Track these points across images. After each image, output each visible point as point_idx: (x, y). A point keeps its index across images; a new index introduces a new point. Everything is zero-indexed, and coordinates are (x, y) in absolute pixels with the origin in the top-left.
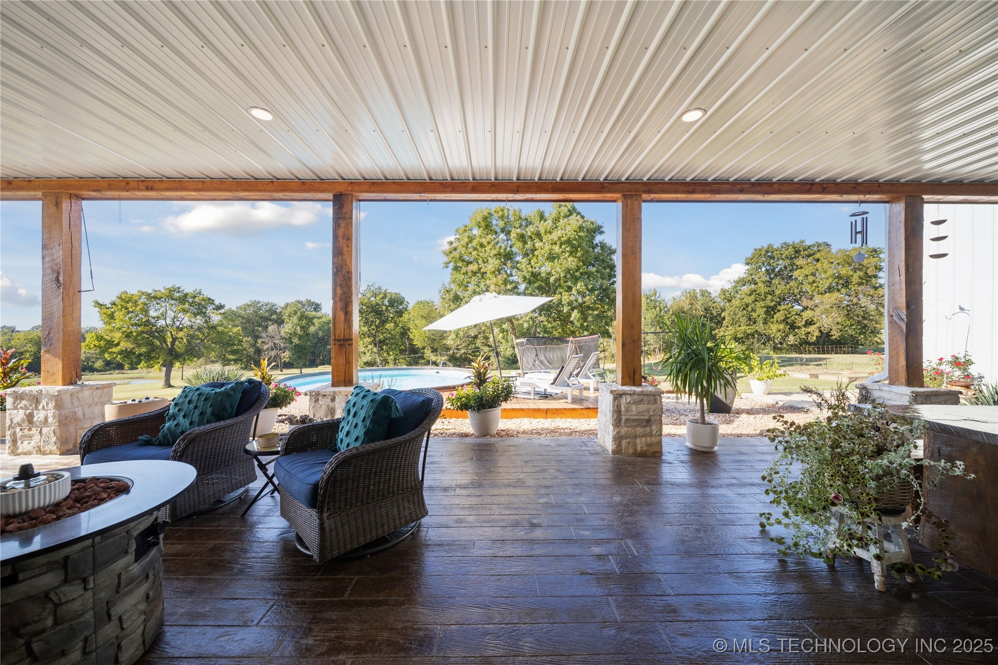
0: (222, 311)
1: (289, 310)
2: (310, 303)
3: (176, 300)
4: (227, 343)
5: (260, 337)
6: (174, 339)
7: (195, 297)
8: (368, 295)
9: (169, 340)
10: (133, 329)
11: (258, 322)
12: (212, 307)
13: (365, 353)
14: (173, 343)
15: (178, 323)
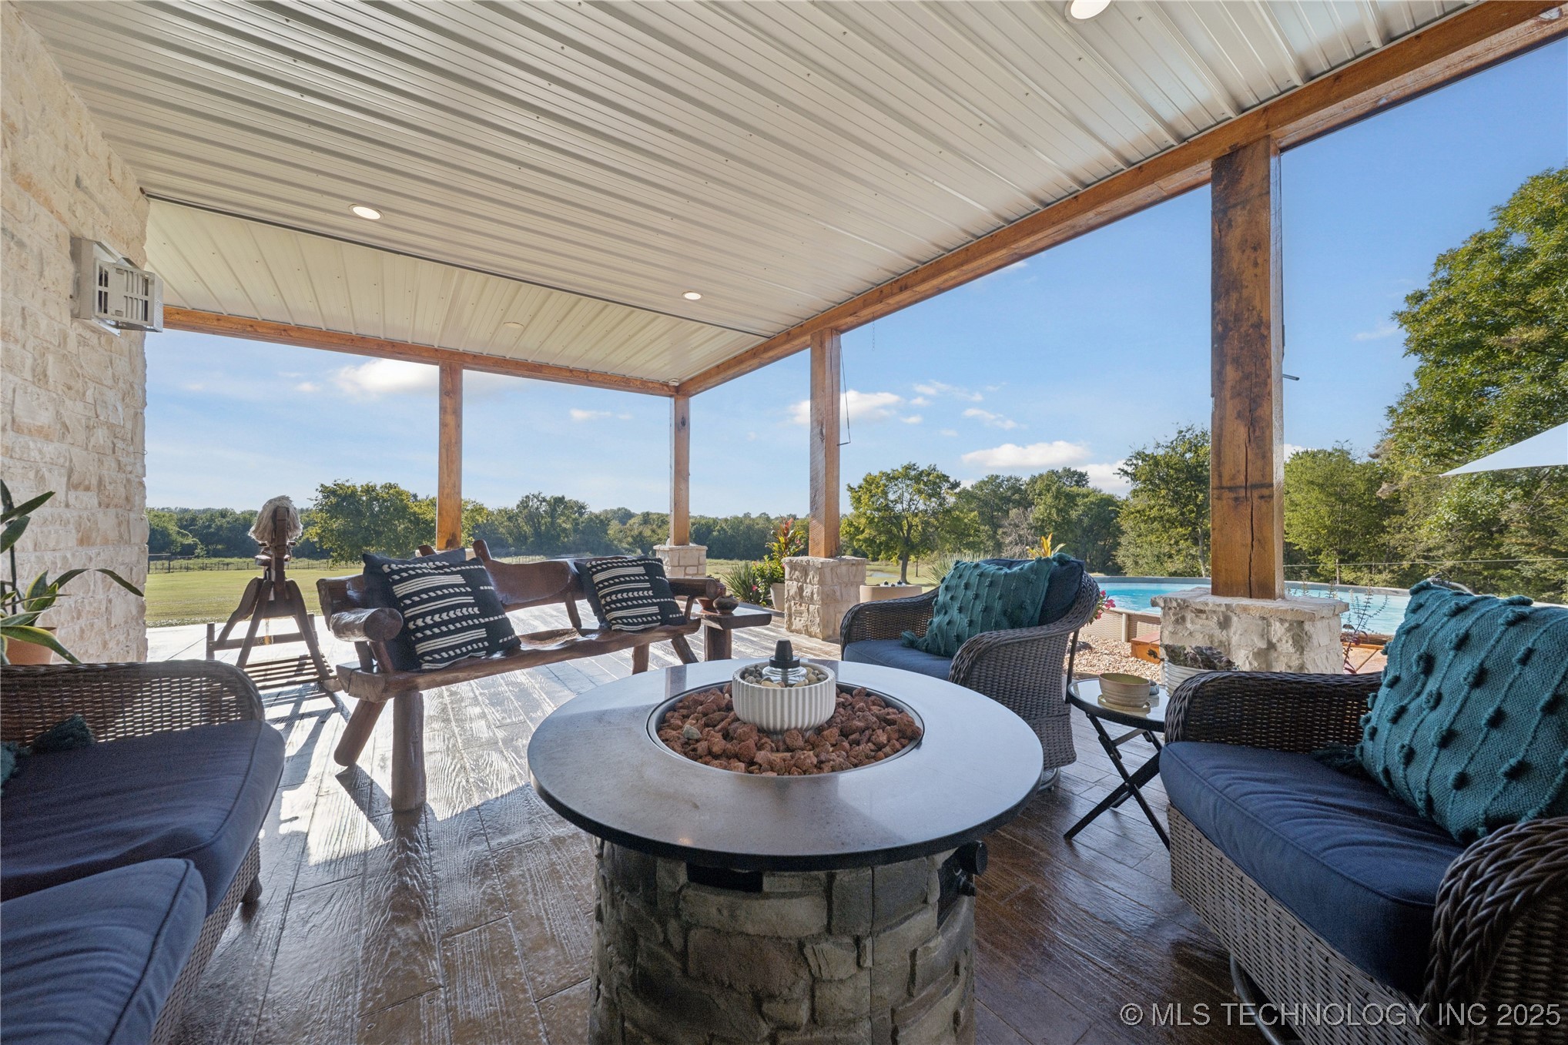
0: (957, 490)
1: (1038, 486)
2: (1069, 473)
3: (911, 479)
4: (962, 534)
5: (1000, 526)
6: (910, 527)
7: (929, 475)
8: (1180, 450)
9: (906, 528)
10: (876, 514)
11: (997, 505)
12: (947, 485)
13: (1170, 556)
14: (909, 531)
15: (913, 507)
